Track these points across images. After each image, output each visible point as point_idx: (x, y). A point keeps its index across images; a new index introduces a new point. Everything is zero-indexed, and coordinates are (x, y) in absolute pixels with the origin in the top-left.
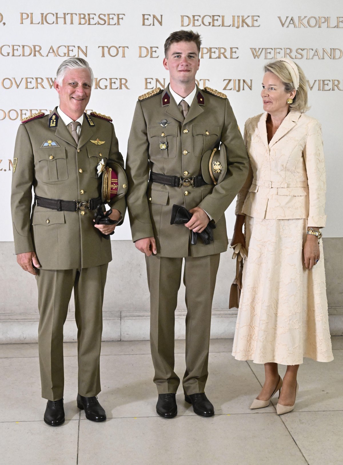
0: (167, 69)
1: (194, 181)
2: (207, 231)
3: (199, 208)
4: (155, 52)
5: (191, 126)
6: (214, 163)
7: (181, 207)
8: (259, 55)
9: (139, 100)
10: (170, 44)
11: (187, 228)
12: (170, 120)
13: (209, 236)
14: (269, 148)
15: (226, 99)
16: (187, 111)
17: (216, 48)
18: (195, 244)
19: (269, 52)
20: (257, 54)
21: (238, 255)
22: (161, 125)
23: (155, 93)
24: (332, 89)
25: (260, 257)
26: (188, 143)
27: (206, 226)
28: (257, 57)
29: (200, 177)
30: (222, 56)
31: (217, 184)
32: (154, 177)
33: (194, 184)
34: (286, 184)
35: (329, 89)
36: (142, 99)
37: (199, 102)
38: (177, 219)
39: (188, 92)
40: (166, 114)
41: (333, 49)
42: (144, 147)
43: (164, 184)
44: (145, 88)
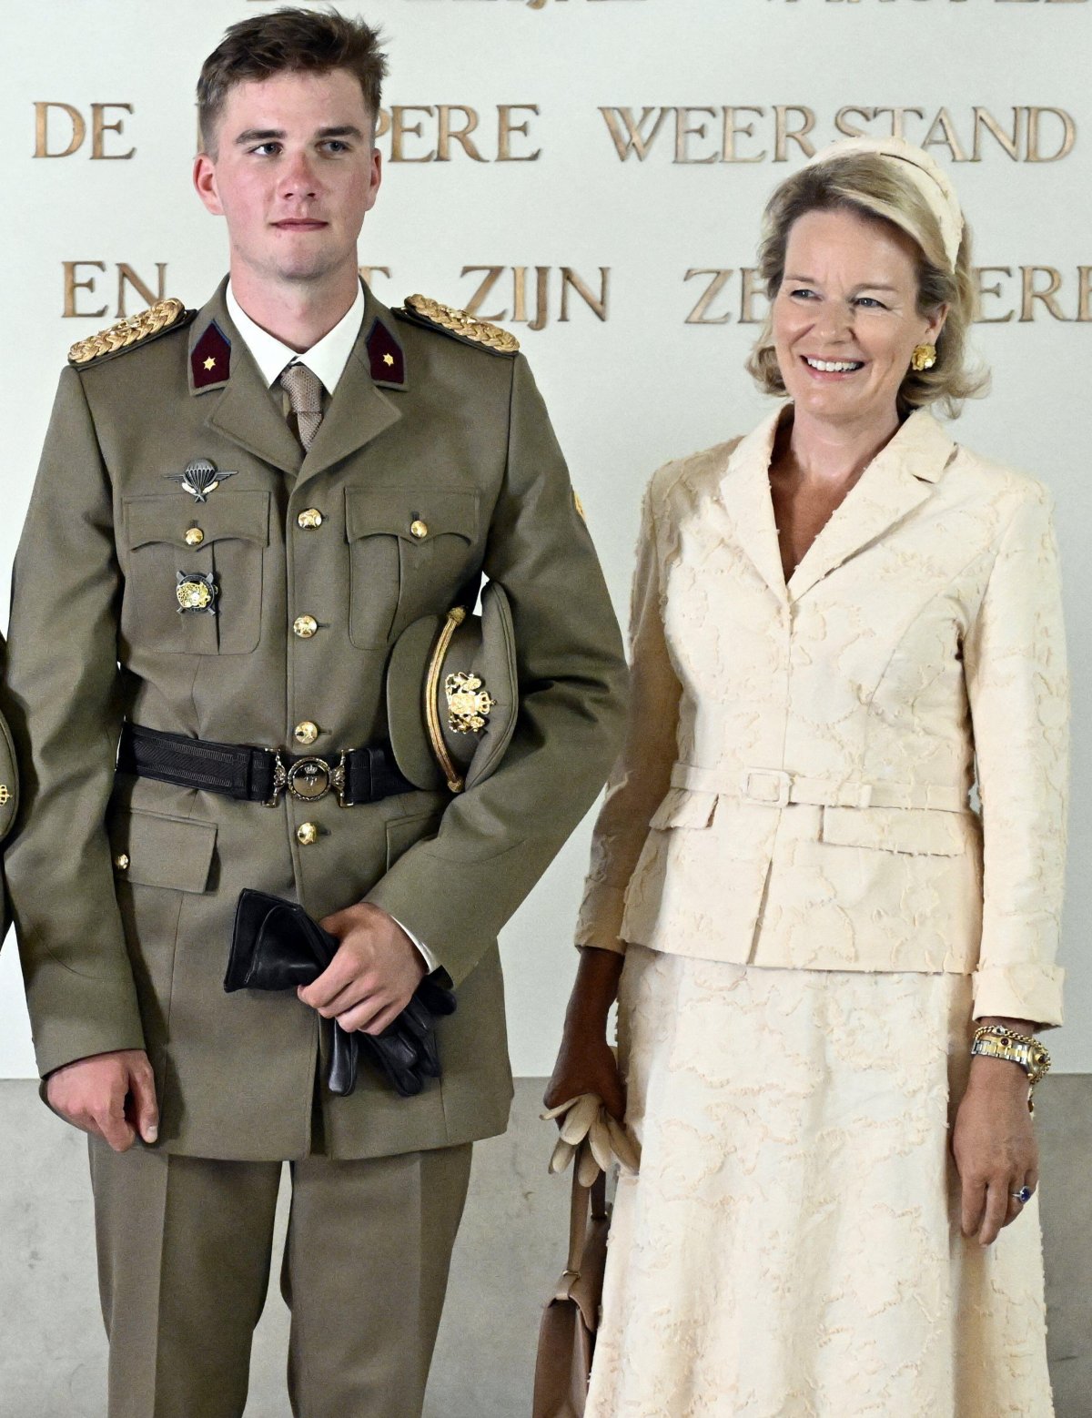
0: (213, 209)
1: (347, 774)
2: (411, 1024)
3: (374, 908)
4: (118, 128)
5: (336, 491)
6: (452, 682)
7: (282, 902)
8: (647, 144)
9: (72, 362)
10: (224, 86)
11: (310, 1011)
12: (230, 461)
13: (422, 1056)
14: (789, 598)
15: (514, 357)
16: (317, 418)
17: (428, 109)
18: (347, 1090)
19: (696, 126)
20: (635, 140)
21: (582, 1151)
22: (186, 486)
23: (157, 326)
24: (1018, 315)
25: (721, 1169)
26: (323, 576)
27: (405, 1001)
28: (633, 155)
29: (381, 753)
30: (455, 147)
31: (462, 790)
32: (141, 751)
33: (347, 789)
34: (867, 790)
35: (1002, 314)
36: (88, 357)
37: (379, 371)
38: (260, 964)
39: (321, 321)
40: (209, 435)
41: (1028, 109)
42: (100, 597)
43: (196, 787)
44: (62, 311)
